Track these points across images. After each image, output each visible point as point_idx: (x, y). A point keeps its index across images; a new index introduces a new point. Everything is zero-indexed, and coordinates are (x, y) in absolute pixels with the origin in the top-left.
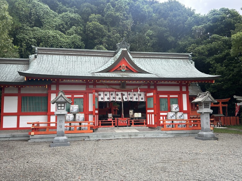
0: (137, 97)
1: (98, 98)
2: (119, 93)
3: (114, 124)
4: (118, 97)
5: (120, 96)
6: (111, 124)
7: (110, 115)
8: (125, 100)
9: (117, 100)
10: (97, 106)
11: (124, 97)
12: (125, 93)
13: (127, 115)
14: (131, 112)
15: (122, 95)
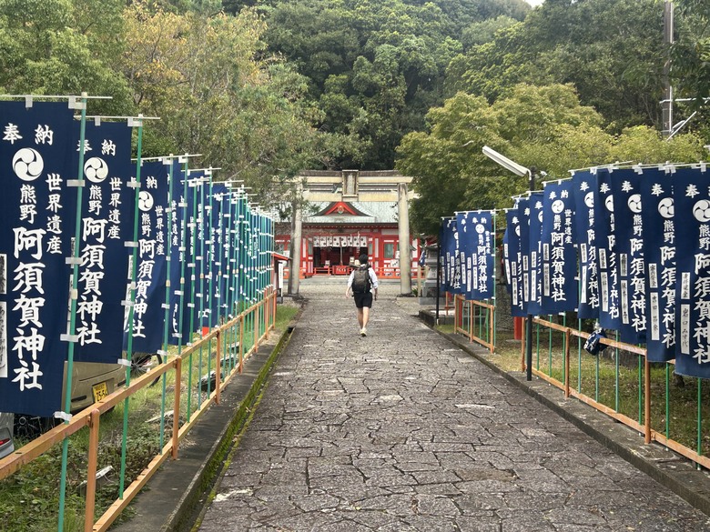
0: (359, 242)
1: (313, 244)
2: (337, 238)
3: (331, 272)
4: (336, 242)
5: (338, 241)
6: (327, 272)
7: (327, 263)
8: (343, 246)
9: (335, 245)
10: (311, 252)
11: (343, 242)
12: (345, 238)
13: (346, 262)
14: (352, 259)
15: (341, 240)
